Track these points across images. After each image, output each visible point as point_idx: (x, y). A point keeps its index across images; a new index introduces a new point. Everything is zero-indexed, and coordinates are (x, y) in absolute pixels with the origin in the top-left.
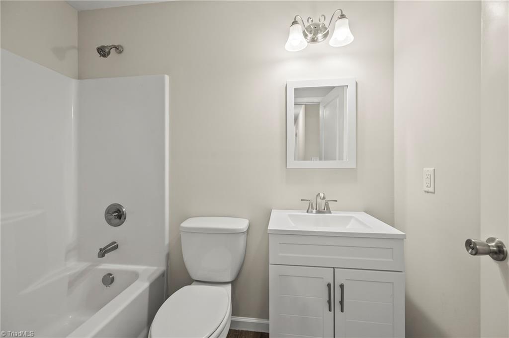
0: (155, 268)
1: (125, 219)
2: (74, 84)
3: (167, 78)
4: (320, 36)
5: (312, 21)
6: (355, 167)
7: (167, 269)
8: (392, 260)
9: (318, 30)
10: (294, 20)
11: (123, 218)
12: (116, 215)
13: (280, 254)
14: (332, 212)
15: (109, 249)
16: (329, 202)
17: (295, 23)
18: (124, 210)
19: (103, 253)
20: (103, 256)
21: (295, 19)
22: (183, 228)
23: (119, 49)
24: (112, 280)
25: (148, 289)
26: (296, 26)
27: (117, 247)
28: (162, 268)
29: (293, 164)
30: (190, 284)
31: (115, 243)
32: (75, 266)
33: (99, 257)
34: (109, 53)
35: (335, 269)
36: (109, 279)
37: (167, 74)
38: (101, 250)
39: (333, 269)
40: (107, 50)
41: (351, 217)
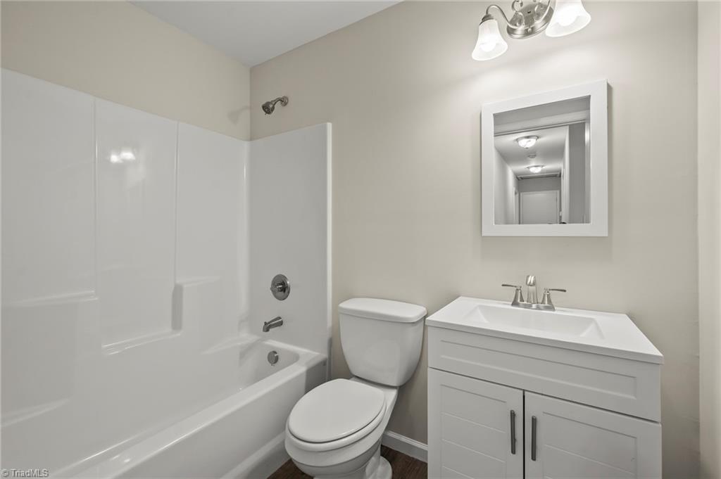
0: (317, 353)
1: (289, 292)
2: (246, 145)
3: (329, 125)
4: (538, 23)
5: (522, 4)
6: (606, 234)
7: (330, 358)
8: (633, 398)
9: (532, 16)
10: (485, 14)
11: (287, 291)
12: (281, 287)
13: (443, 356)
14: (556, 308)
15: (274, 325)
16: (550, 292)
17: (487, 18)
18: (288, 282)
19: (268, 327)
20: (268, 330)
21: (487, 13)
22: (342, 309)
23: (284, 101)
24: (276, 359)
25: (305, 374)
26: (487, 22)
27: (281, 323)
28: (325, 355)
29: (491, 228)
30: (348, 379)
31: (280, 318)
32: (246, 337)
33: (264, 331)
34: (273, 108)
35: (526, 393)
36: (274, 358)
37: (329, 122)
38: (266, 324)
39: (522, 392)
40: (271, 106)
41: (592, 320)
